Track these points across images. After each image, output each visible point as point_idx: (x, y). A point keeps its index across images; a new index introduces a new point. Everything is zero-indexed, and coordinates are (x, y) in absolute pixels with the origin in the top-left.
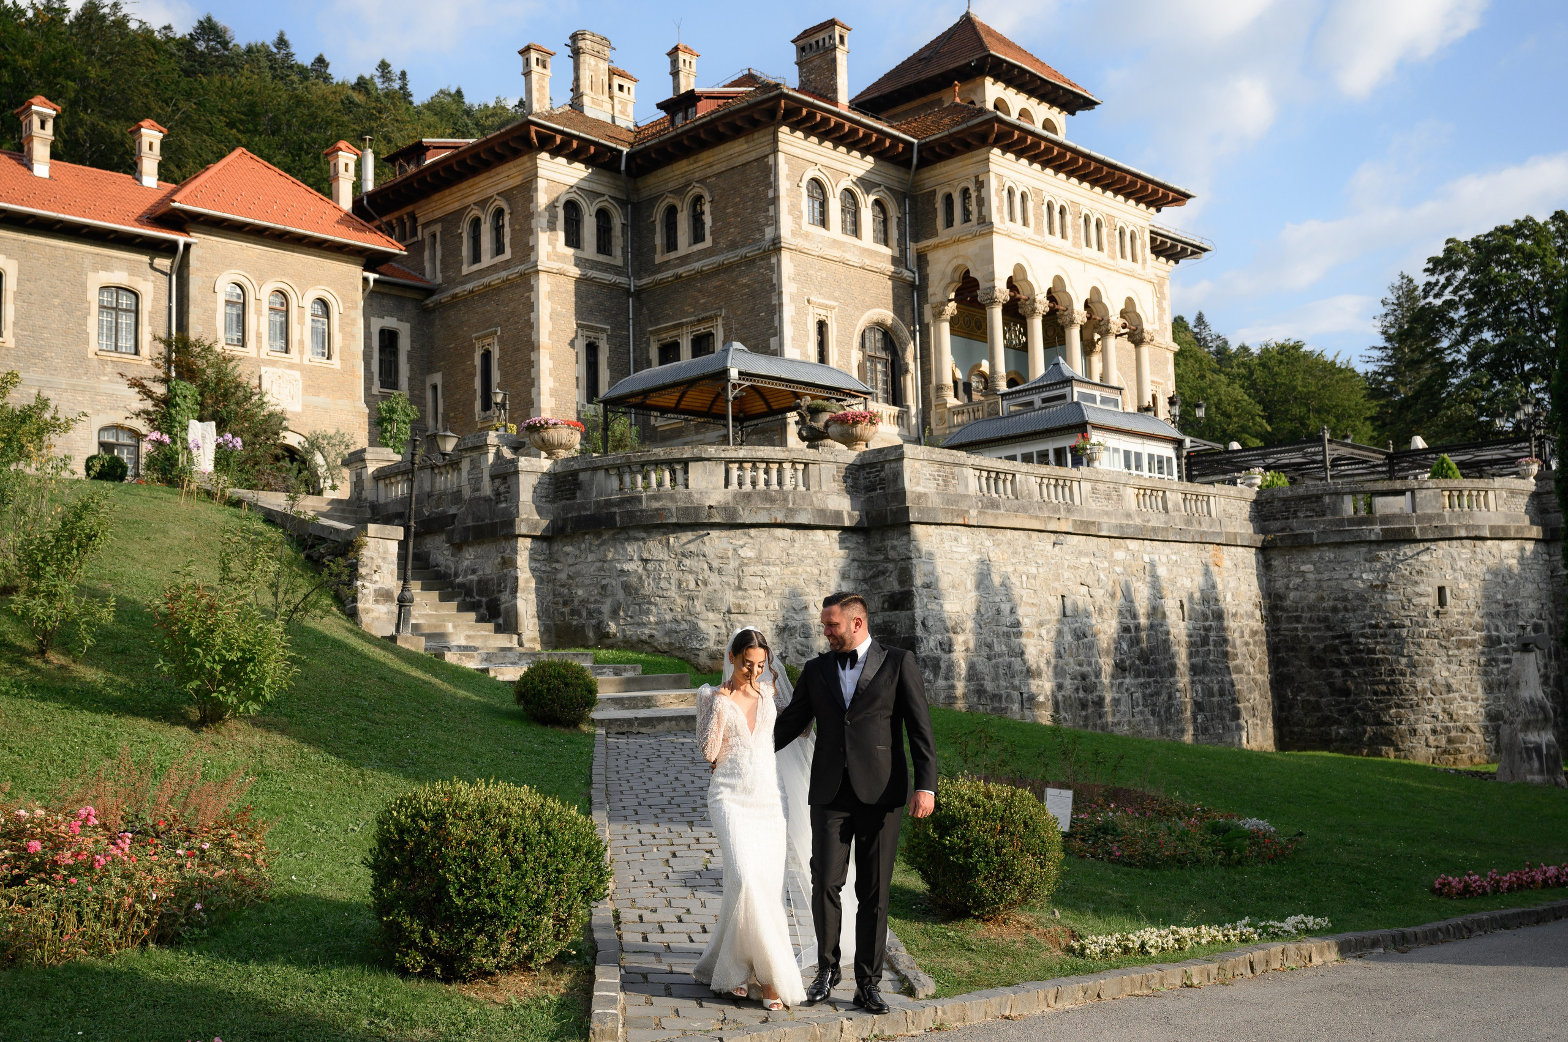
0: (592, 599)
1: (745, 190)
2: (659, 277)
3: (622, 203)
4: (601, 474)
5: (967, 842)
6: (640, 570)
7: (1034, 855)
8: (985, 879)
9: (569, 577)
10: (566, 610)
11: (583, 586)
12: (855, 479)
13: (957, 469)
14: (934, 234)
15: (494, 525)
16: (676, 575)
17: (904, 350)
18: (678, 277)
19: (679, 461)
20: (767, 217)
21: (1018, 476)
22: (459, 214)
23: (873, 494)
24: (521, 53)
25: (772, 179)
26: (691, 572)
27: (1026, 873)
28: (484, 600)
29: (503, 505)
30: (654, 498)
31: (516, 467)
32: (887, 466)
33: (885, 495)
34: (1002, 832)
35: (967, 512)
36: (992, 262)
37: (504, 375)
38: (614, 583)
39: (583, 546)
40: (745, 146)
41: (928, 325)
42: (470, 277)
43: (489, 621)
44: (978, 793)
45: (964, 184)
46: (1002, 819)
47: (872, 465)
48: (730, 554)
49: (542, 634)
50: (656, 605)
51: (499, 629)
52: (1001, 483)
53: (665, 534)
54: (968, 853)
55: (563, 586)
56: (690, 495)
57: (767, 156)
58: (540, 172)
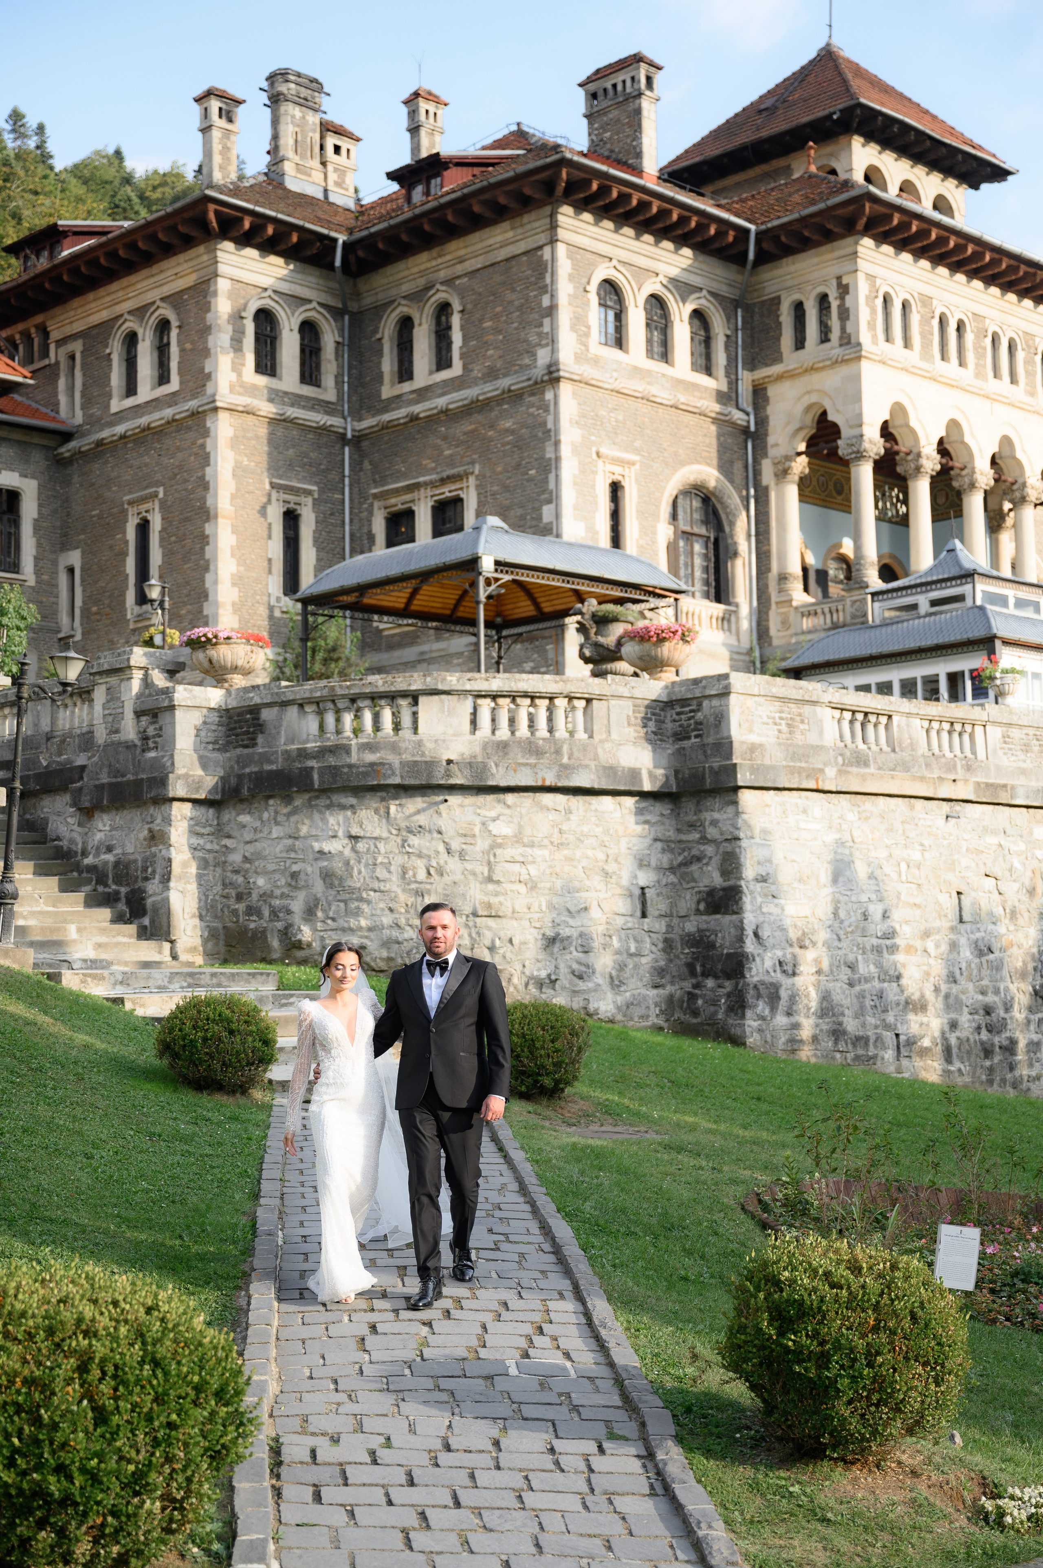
0: (278, 892)
1: (510, 296)
2: (386, 417)
3: (337, 313)
4: (293, 711)
5: (822, 1343)
6: (347, 852)
7: (925, 1364)
8: (850, 1402)
9: (246, 859)
10: (241, 907)
11: (265, 873)
12: (660, 722)
13: (807, 709)
14: (778, 358)
15: (138, 783)
16: (399, 860)
17: (732, 524)
18: (412, 419)
19: (404, 694)
20: (540, 334)
21: (895, 718)
22: (106, 328)
23: (686, 744)
24: (198, 100)
25: (548, 280)
26: (420, 856)
27: (913, 1394)
28: (123, 890)
29: (152, 754)
30: (370, 747)
31: (171, 699)
32: (706, 703)
33: (703, 746)
34: (876, 1329)
35: (821, 771)
36: (859, 400)
37: (168, 555)
38: (309, 869)
39: (266, 815)
40: (510, 234)
41: (766, 489)
42: (121, 417)
43: (129, 922)
44: (839, 1262)
45: (821, 289)
46: (876, 1307)
47: (684, 702)
48: (477, 830)
49: (205, 942)
50: (369, 902)
51: (144, 934)
52: (870, 728)
53: (383, 799)
54: (823, 1360)
55: (236, 872)
56: (420, 744)
57: (541, 248)
58: (222, 268)
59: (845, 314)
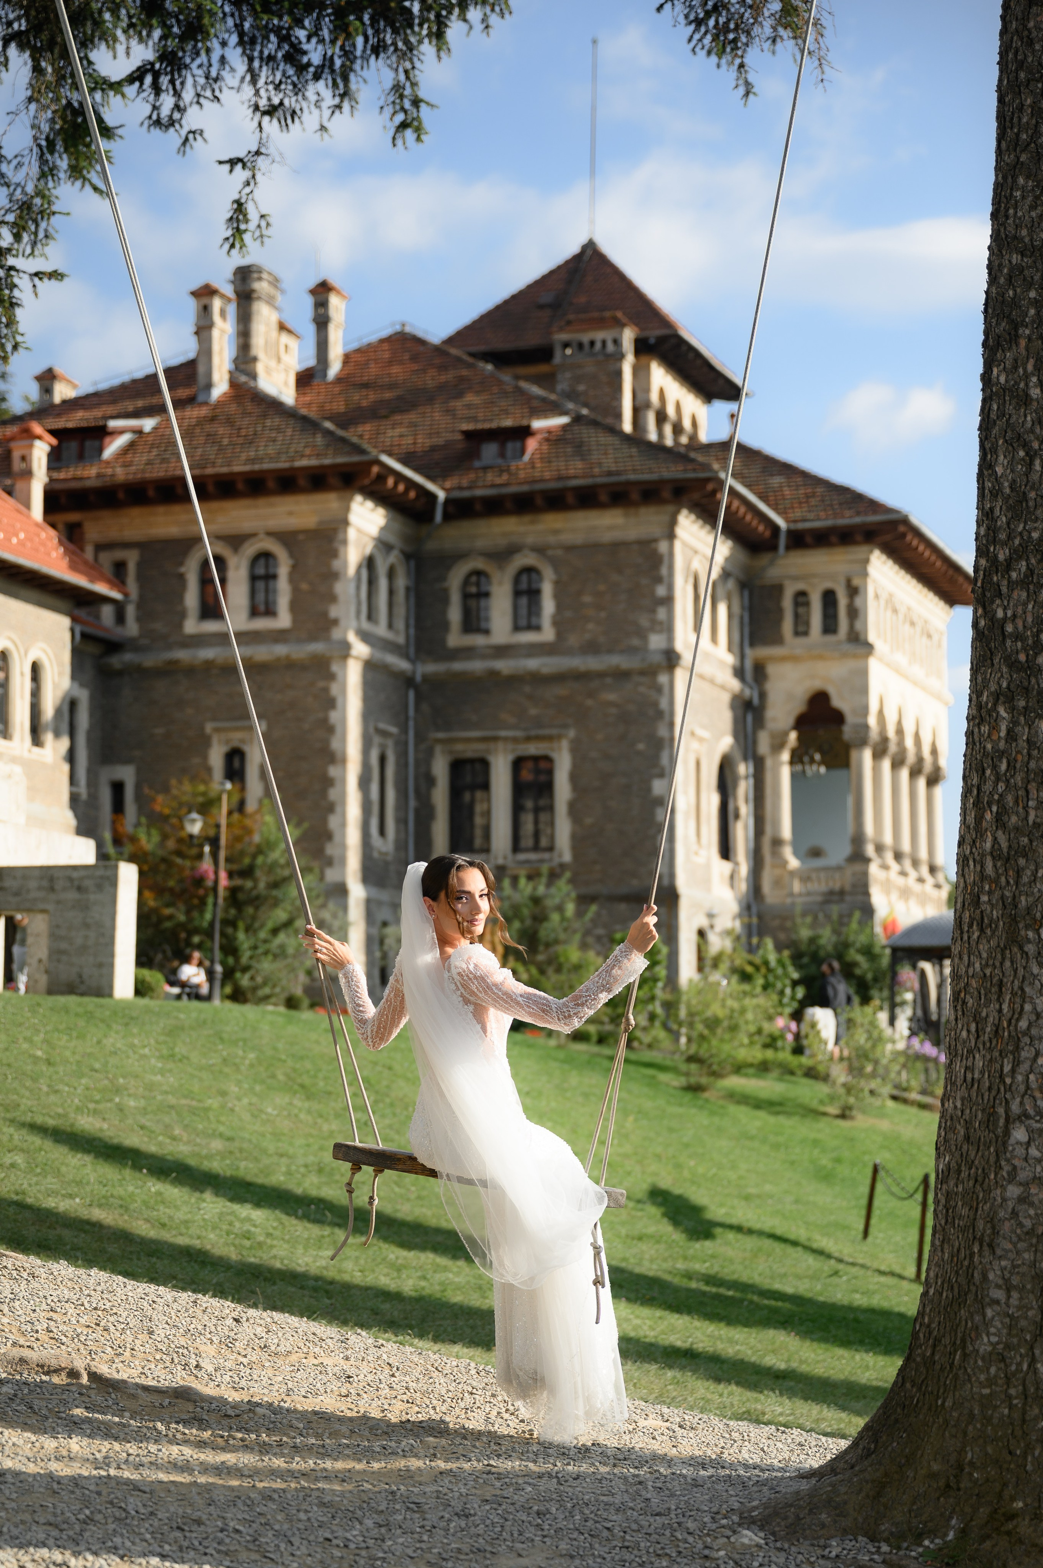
1: (616, 578)
2: (458, 666)
3: (407, 558)
14: (777, 639)
17: (736, 789)
18: (493, 674)
20: (653, 621)
22: (179, 544)
24: (195, 294)
25: (664, 572)
40: (621, 520)
41: (763, 760)
42: (199, 640)
45: (829, 585)
57: (655, 540)
58: (352, 518)
59: (854, 613)
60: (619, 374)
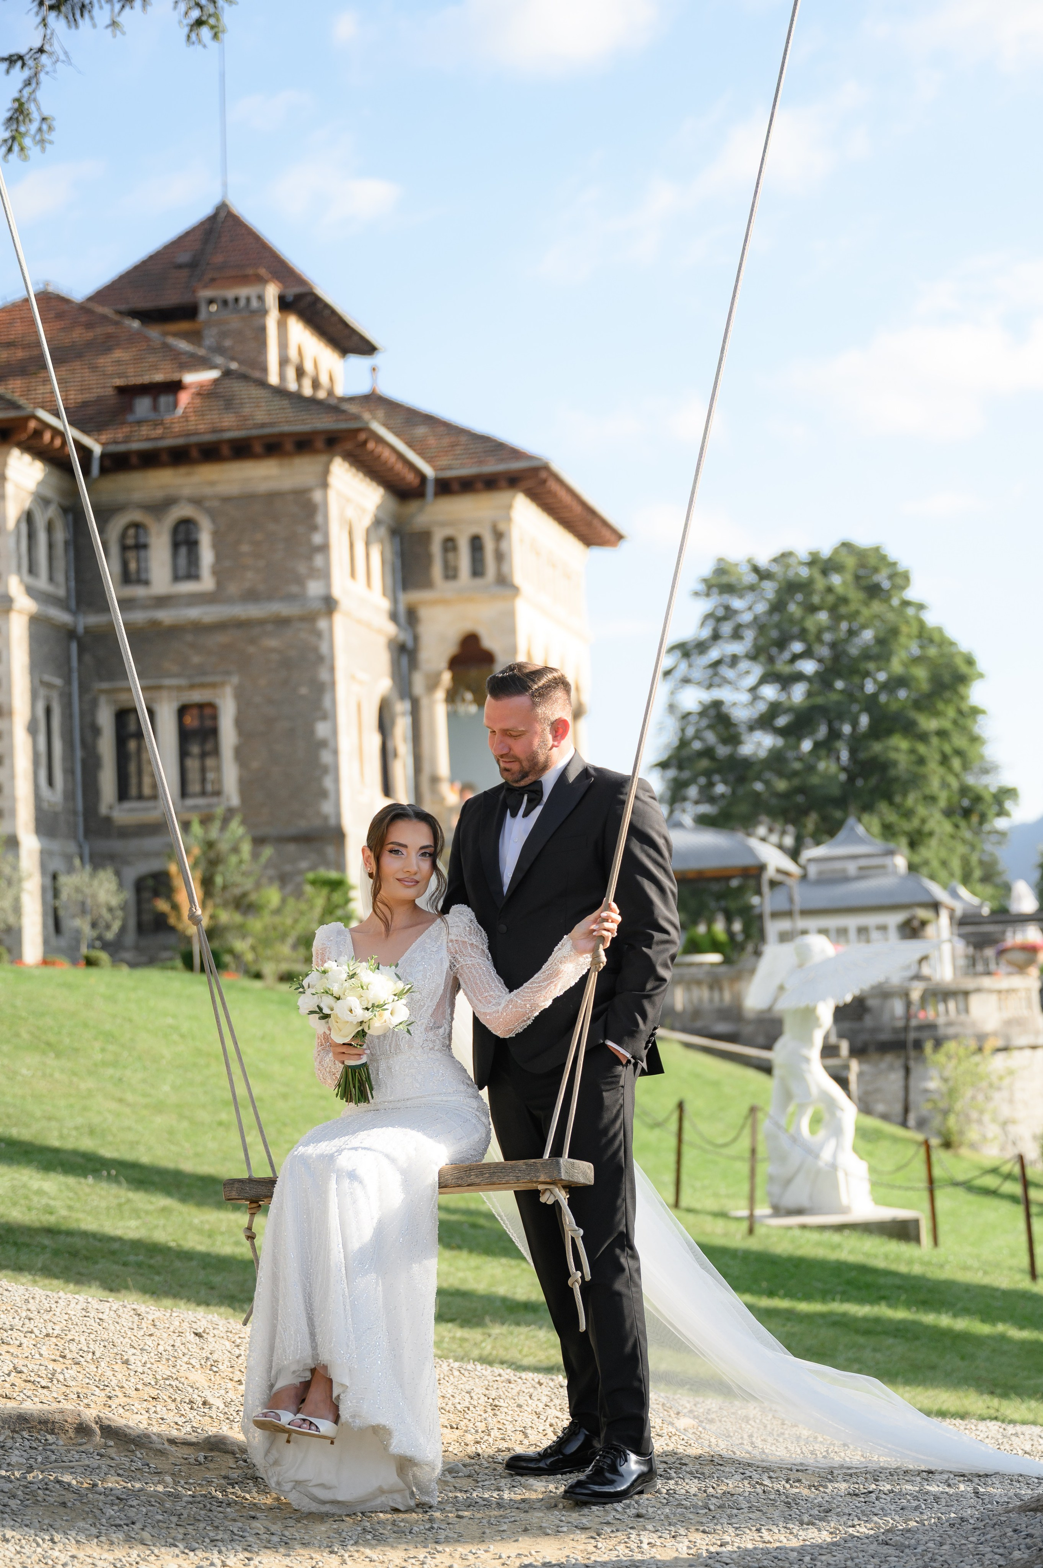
1: (272, 527)
3: (64, 511)
14: (427, 584)
17: (393, 729)
20: (310, 568)
36: (514, 633)
41: (420, 700)
57: (310, 489)
58: (11, 468)
59: (500, 557)
60: (263, 329)
